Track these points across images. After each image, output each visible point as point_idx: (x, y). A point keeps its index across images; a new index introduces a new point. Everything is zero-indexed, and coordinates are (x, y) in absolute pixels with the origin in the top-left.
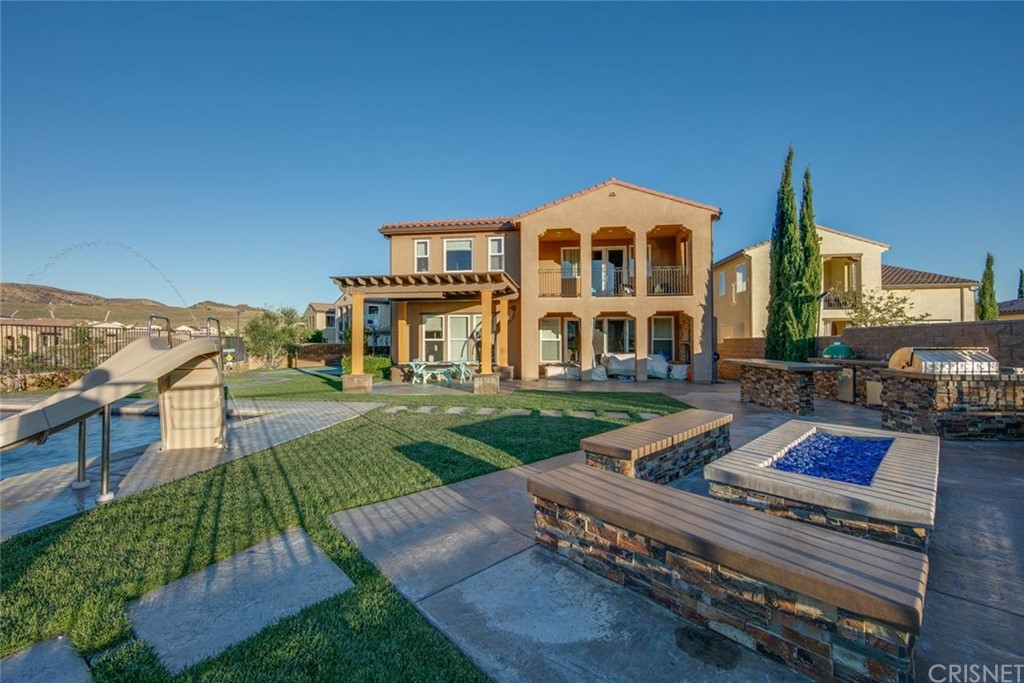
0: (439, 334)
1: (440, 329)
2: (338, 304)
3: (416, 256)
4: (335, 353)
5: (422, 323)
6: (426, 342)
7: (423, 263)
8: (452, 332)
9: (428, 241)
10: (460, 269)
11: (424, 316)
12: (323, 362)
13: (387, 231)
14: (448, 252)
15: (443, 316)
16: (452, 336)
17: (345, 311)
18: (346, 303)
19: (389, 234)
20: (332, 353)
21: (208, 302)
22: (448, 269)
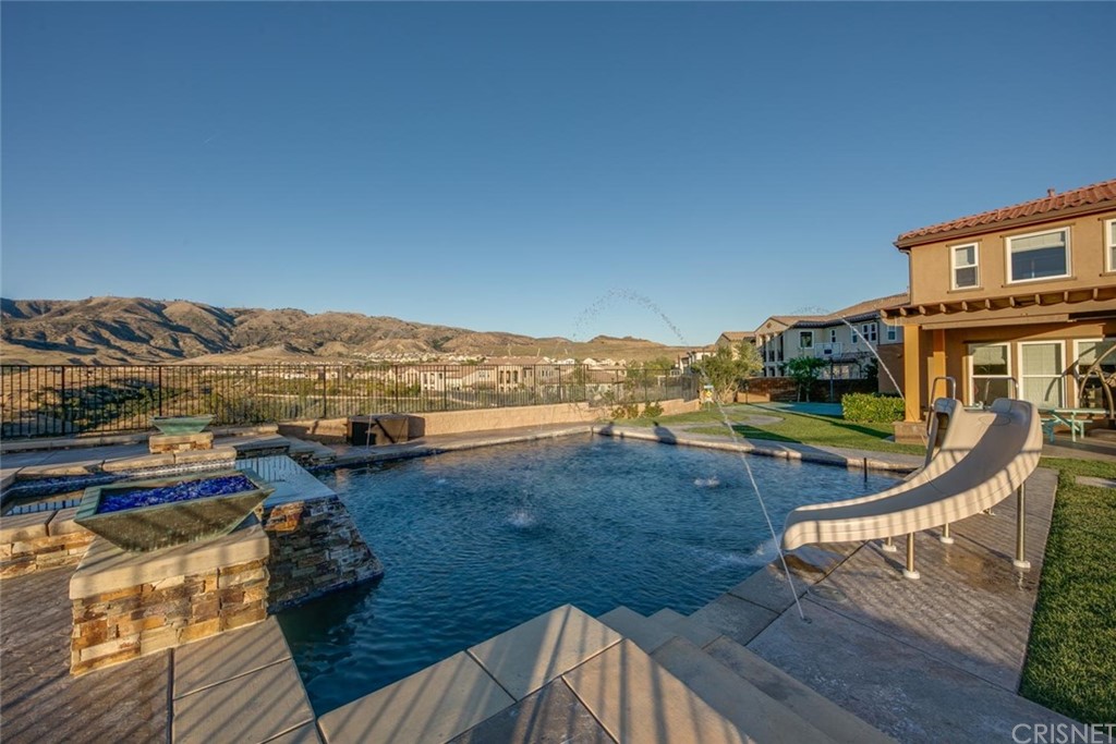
0: (1002, 369)
1: (1003, 362)
2: (760, 332)
3: (954, 267)
4: (780, 387)
5: (967, 354)
6: (975, 379)
7: (966, 276)
8: (1025, 365)
9: (976, 245)
10: (1036, 276)
11: (970, 346)
12: (768, 395)
13: (902, 244)
14: (1014, 255)
15: (1008, 344)
16: (1025, 372)
17: (768, 339)
18: (770, 331)
19: (905, 247)
20: (777, 388)
21: (602, 337)
22: (1014, 279)
